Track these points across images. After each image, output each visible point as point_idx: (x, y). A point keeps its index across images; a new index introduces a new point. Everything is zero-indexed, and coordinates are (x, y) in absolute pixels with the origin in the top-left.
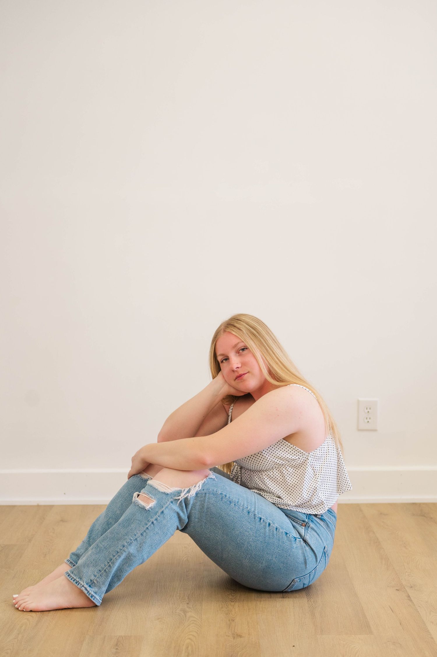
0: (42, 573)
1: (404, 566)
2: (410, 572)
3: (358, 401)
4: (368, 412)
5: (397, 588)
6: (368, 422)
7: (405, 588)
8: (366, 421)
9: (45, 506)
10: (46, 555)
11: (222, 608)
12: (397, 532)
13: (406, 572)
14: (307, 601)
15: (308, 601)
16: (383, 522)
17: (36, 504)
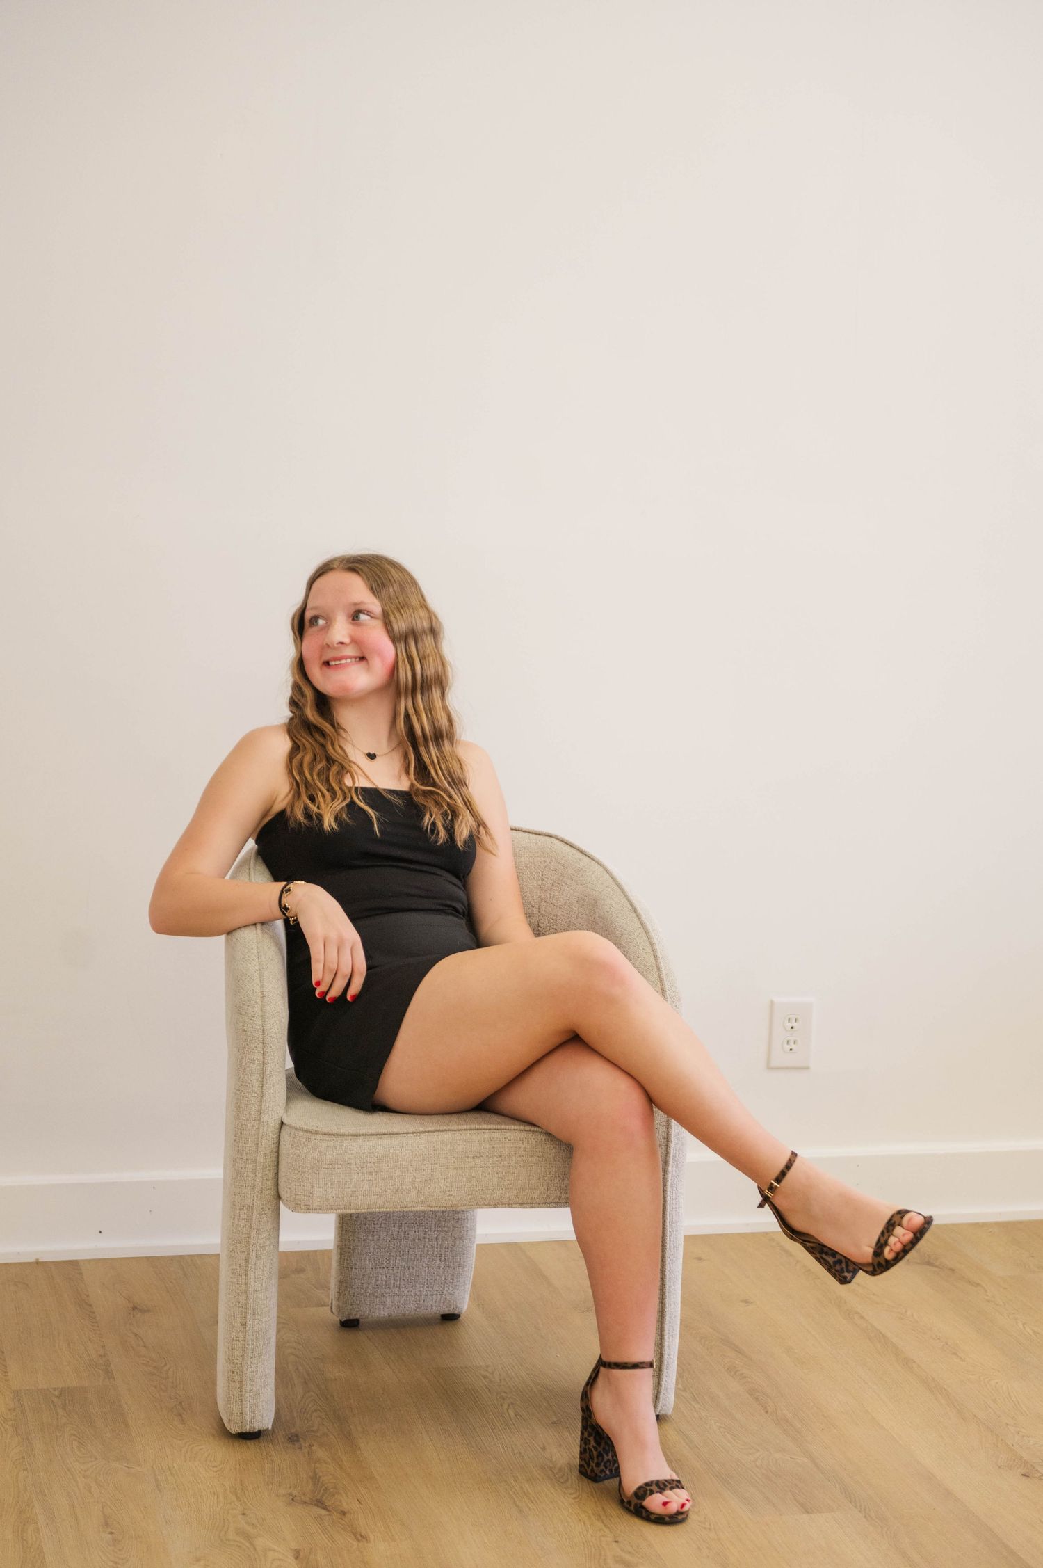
0: (215, 1469)
1: (989, 1406)
2: (1015, 1424)
3: (772, 1003)
4: (792, 1028)
5: (1023, 1472)
6: (791, 1050)
7: (1037, 1470)
8: (788, 1047)
9: (56, 1264)
10: (181, 1415)
11: (699, 1549)
12: (909, 1313)
13: (1007, 1424)
14: (864, 1519)
15: (865, 1517)
16: (859, 1285)
17: (33, 1260)
